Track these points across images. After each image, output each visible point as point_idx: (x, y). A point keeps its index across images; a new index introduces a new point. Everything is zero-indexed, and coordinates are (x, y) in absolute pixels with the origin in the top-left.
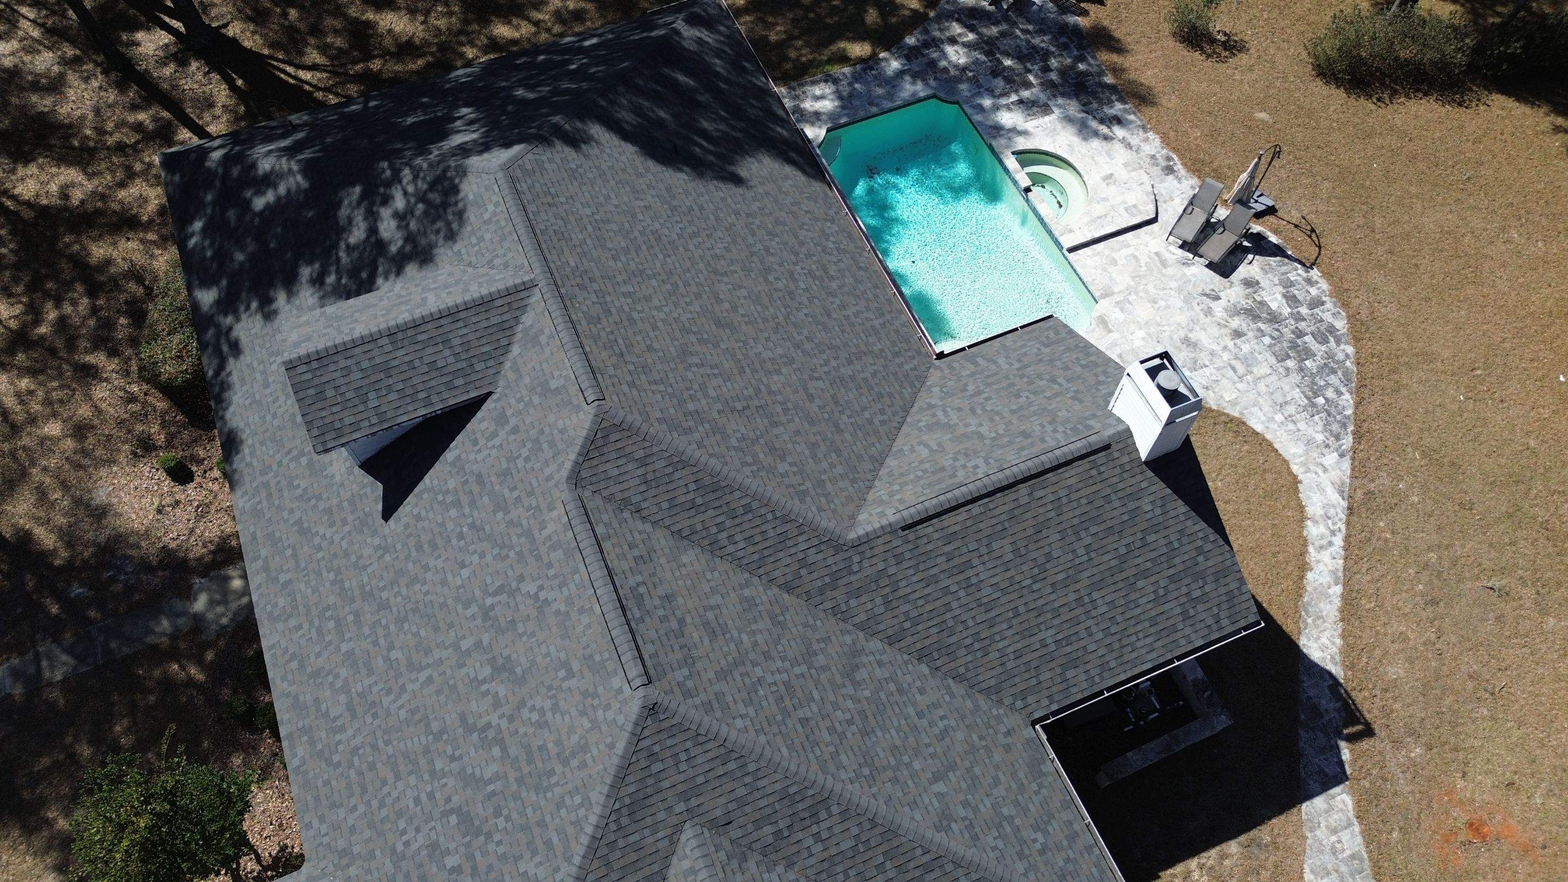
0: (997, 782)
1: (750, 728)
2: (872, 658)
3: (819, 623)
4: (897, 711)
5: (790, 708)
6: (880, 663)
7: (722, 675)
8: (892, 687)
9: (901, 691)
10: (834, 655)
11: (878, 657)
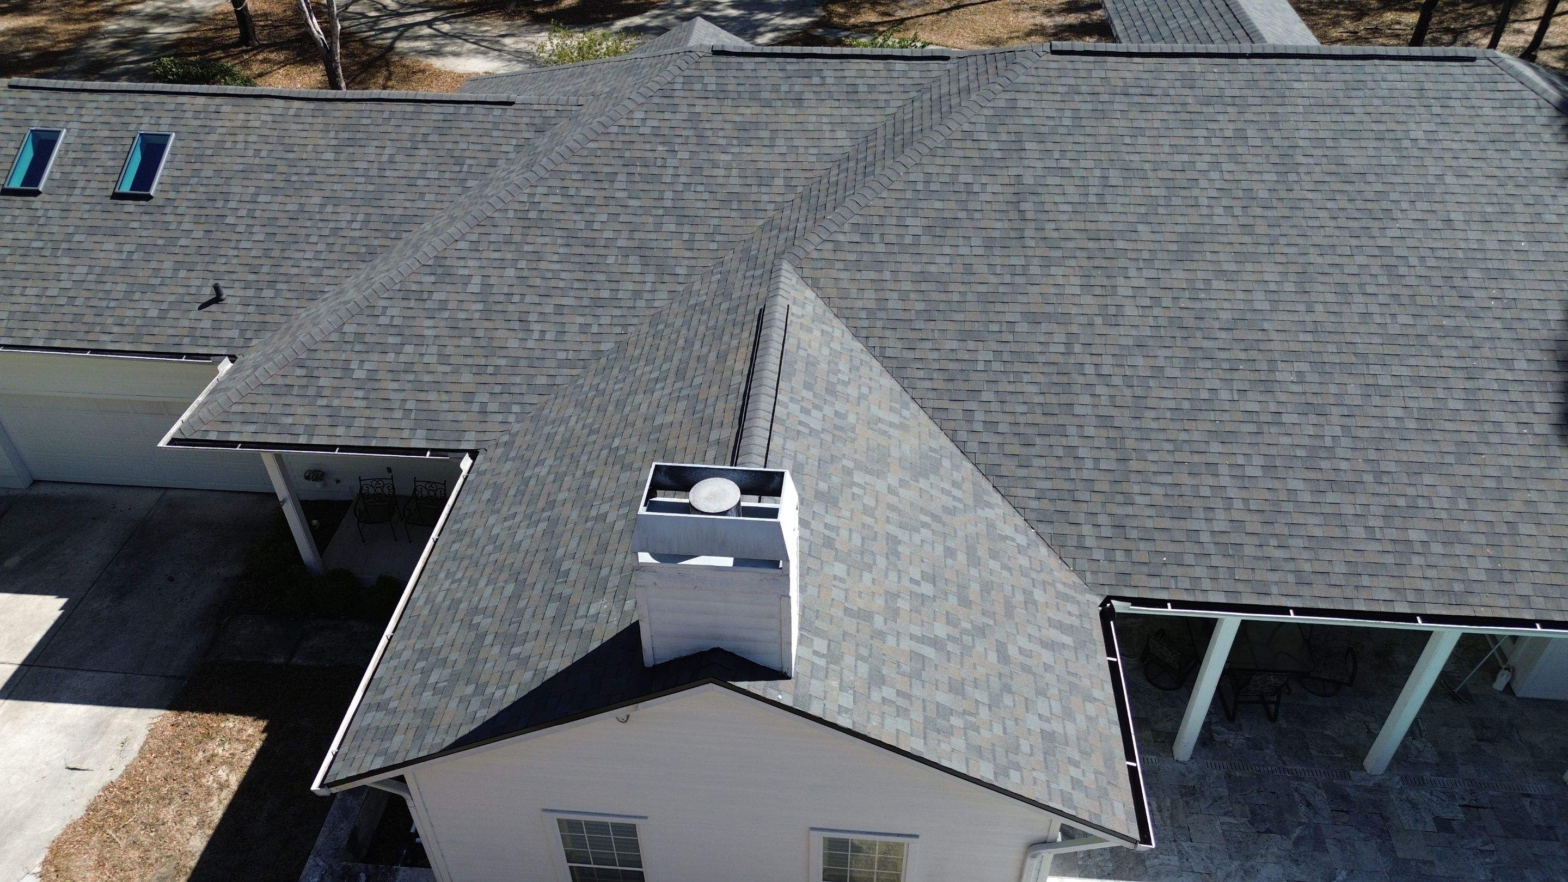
0: (443, 358)
1: (630, 123)
2: (648, 287)
3: (714, 246)
4: (576, 285)
5: (632, 169)
6: (637, 294)
7: (694, 119)
8: (605, 294)
9: (597, 302)
10: (669, 244)
11: (646, 296)
